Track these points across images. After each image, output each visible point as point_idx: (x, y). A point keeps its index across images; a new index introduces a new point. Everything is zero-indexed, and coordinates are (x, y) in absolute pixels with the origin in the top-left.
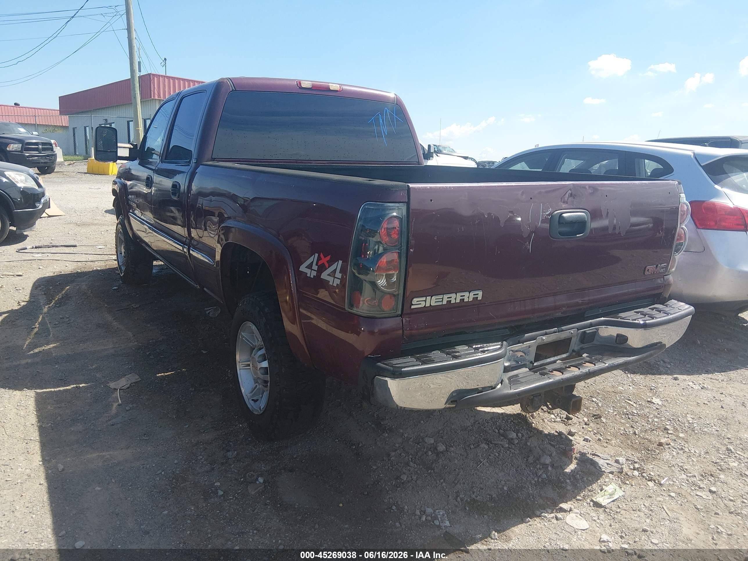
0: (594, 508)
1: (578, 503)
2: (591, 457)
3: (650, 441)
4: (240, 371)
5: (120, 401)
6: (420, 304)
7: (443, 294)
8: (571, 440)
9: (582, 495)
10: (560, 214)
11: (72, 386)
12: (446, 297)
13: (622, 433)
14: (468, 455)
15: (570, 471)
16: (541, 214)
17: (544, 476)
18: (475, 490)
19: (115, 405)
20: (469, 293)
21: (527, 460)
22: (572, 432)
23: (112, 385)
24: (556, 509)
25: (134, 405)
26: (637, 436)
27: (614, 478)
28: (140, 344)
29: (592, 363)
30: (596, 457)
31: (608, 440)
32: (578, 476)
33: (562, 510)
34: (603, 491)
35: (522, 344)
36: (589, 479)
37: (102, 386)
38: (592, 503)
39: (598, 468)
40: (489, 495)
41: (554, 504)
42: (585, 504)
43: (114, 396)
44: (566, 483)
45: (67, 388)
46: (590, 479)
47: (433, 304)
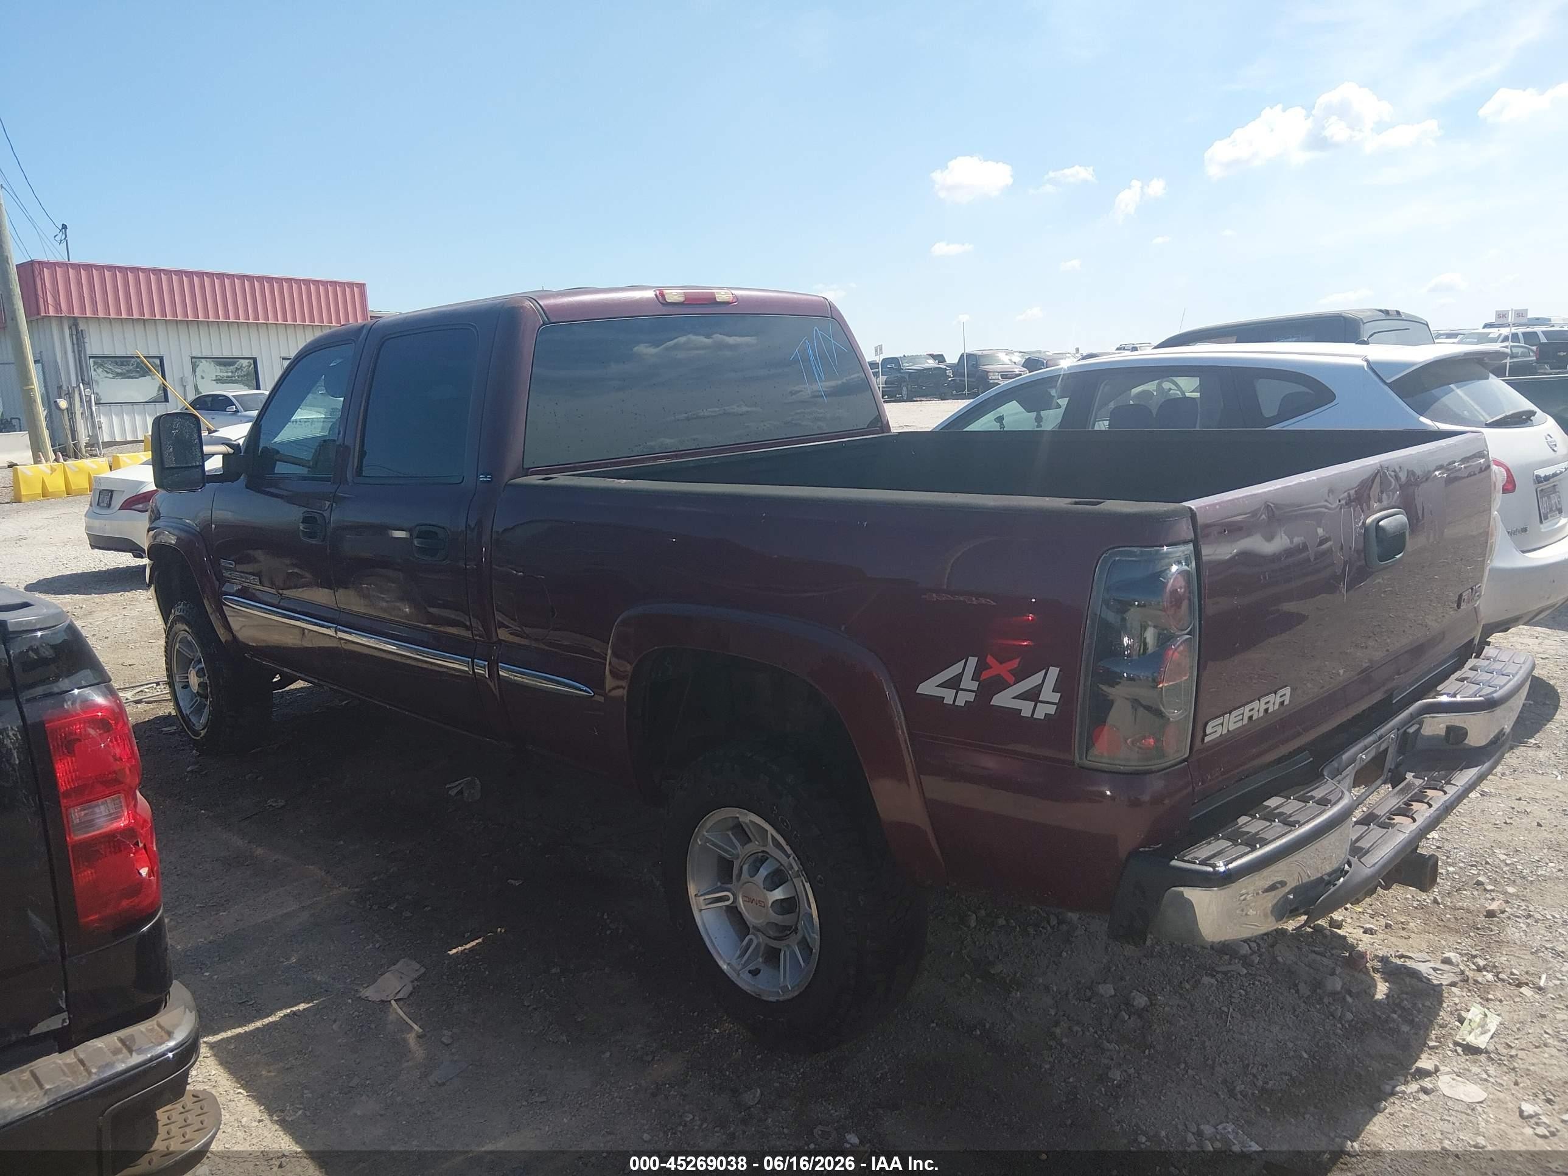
0: (1467, 1058)
1: (1436, 1053)
2: (1399, 962)
3: (1468, 911)
4: (701, 916)
5: (416, 1027)
6: (1216, 731)
7: (1241, 706)
8: (1345, 937)
9: (1433, 1037)
10: (1375, 523)
11: (281, 1014)
12: (1247, 710)
13: (1415, 905)
14: (1192, 1005)
15: (1385, 997)
17: (1349, 1016)
18: (1254, 1071)
19: (411, 1038)
21: (1297, 992)
22: (1336, 921)
23: (370, 993)
24: (1411, 1074)
25: (454, 1030)
26: (1441, 906)
27: (1464, 994)
28: (357, 890)
29: (1436, 789)
30: (1407, 960)
31: (1402, 923)
32: (1406, 1002)
33: (1423, 1074)
34: (1466, 1023)
36: (1426, 1004)
37: (350, 1001)
38: (1459, 1050)
39: (1425, 980)
40: (1285, 1074)
41: (1400, 1065)
42: (1449, 1053)
43: (391, 1017)
44: (1394, 1021)
45: (271, 1019)
46: (1428, 1003)
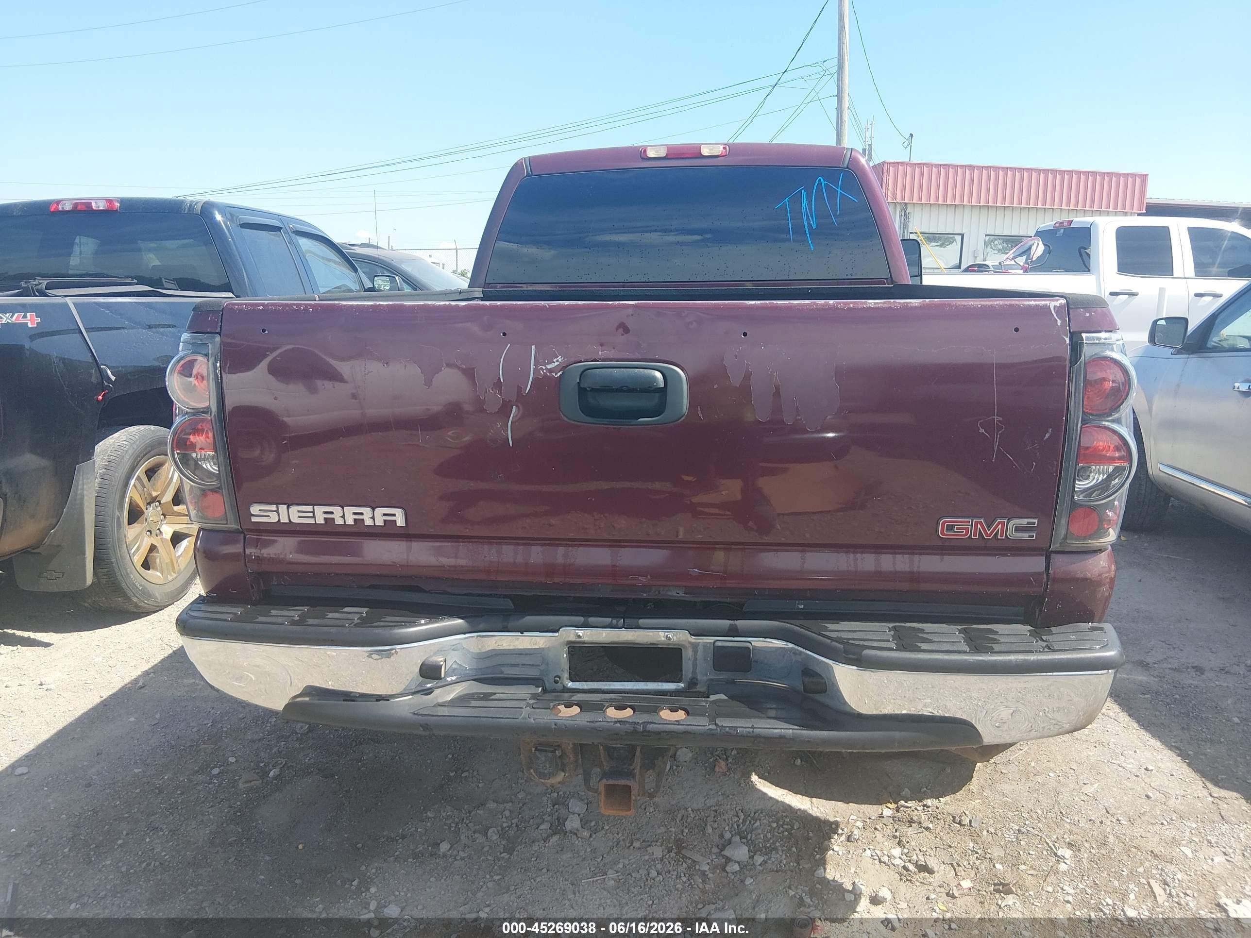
6: (268, 516)
7: (313, 505)
10: (584, 368)
12: (319, 510)
16: (532, 367)
20: (373, 509)
35: (519, 634)
47: (295, 520)
